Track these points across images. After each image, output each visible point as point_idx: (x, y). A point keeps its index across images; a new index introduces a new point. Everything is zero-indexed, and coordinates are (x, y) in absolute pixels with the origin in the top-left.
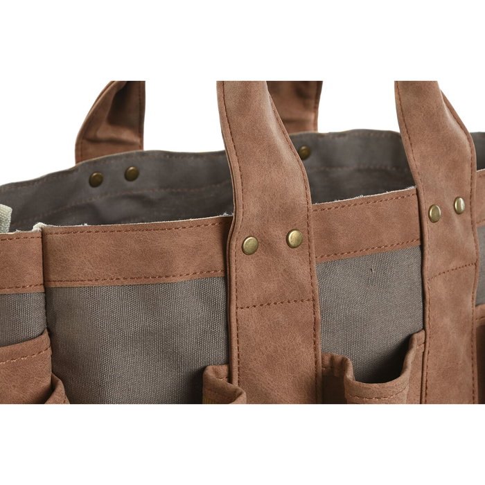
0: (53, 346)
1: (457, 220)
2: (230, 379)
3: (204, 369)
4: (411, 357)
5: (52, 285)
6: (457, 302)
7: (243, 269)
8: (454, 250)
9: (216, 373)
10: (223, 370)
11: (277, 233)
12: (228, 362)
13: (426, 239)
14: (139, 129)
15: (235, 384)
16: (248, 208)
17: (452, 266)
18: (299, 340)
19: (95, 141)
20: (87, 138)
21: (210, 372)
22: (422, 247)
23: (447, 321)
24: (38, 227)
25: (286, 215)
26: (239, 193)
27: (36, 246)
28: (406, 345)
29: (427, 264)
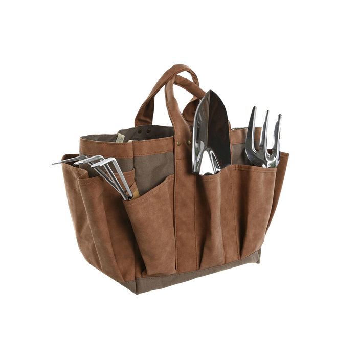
0: (136, 172)
7: (178, 150)
9: (171, 177)
11: (185, 141)
12: (174, 174)
16: (177, 133)
19: (140, 120)
20: (138, 119)
25: (186, 136)
26: (175, 128)
27: (132, 146)
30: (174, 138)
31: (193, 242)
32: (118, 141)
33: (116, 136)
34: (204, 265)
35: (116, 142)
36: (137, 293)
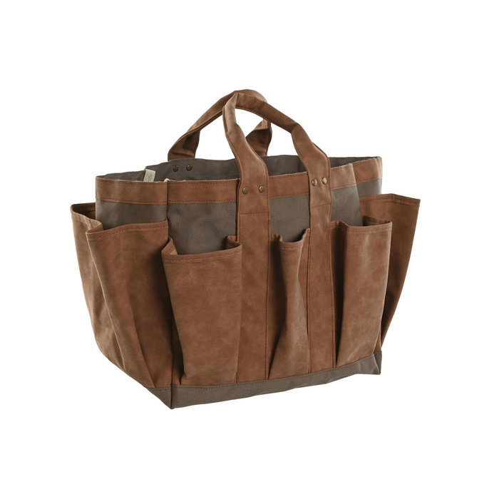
0: (169, 225)
1: (323, 186)
2: (236, 240)
3: (227, 237)
4: (304, 236)
5: (171, 202)
6: (323, 219)
7: (243, 199)
8: (321, 197)
9: (232, 238)
10: (234, 237)
11: (255, 186)
12: (236, 235)
13: (311, 191)
14: (194, 152)
15: (238, 242)
16: (245, 176)
17: (321, 204)
18: (262, 228)
19: (177, 154)
20: (173, 153)
21: (229, 237)
22: (309, 195)
23: (319, 225)
24: (166, 180)
25: (259, 179)
26: (242, 169)
27: (165, 187)
28: (303, 232)
29: (311, 202)
30: (238, 181)
31: (263, 339)
32: (146, 180)
33: (143, 173)
34: (275, 373)
35: (144, 181)
36: (171, 407)
